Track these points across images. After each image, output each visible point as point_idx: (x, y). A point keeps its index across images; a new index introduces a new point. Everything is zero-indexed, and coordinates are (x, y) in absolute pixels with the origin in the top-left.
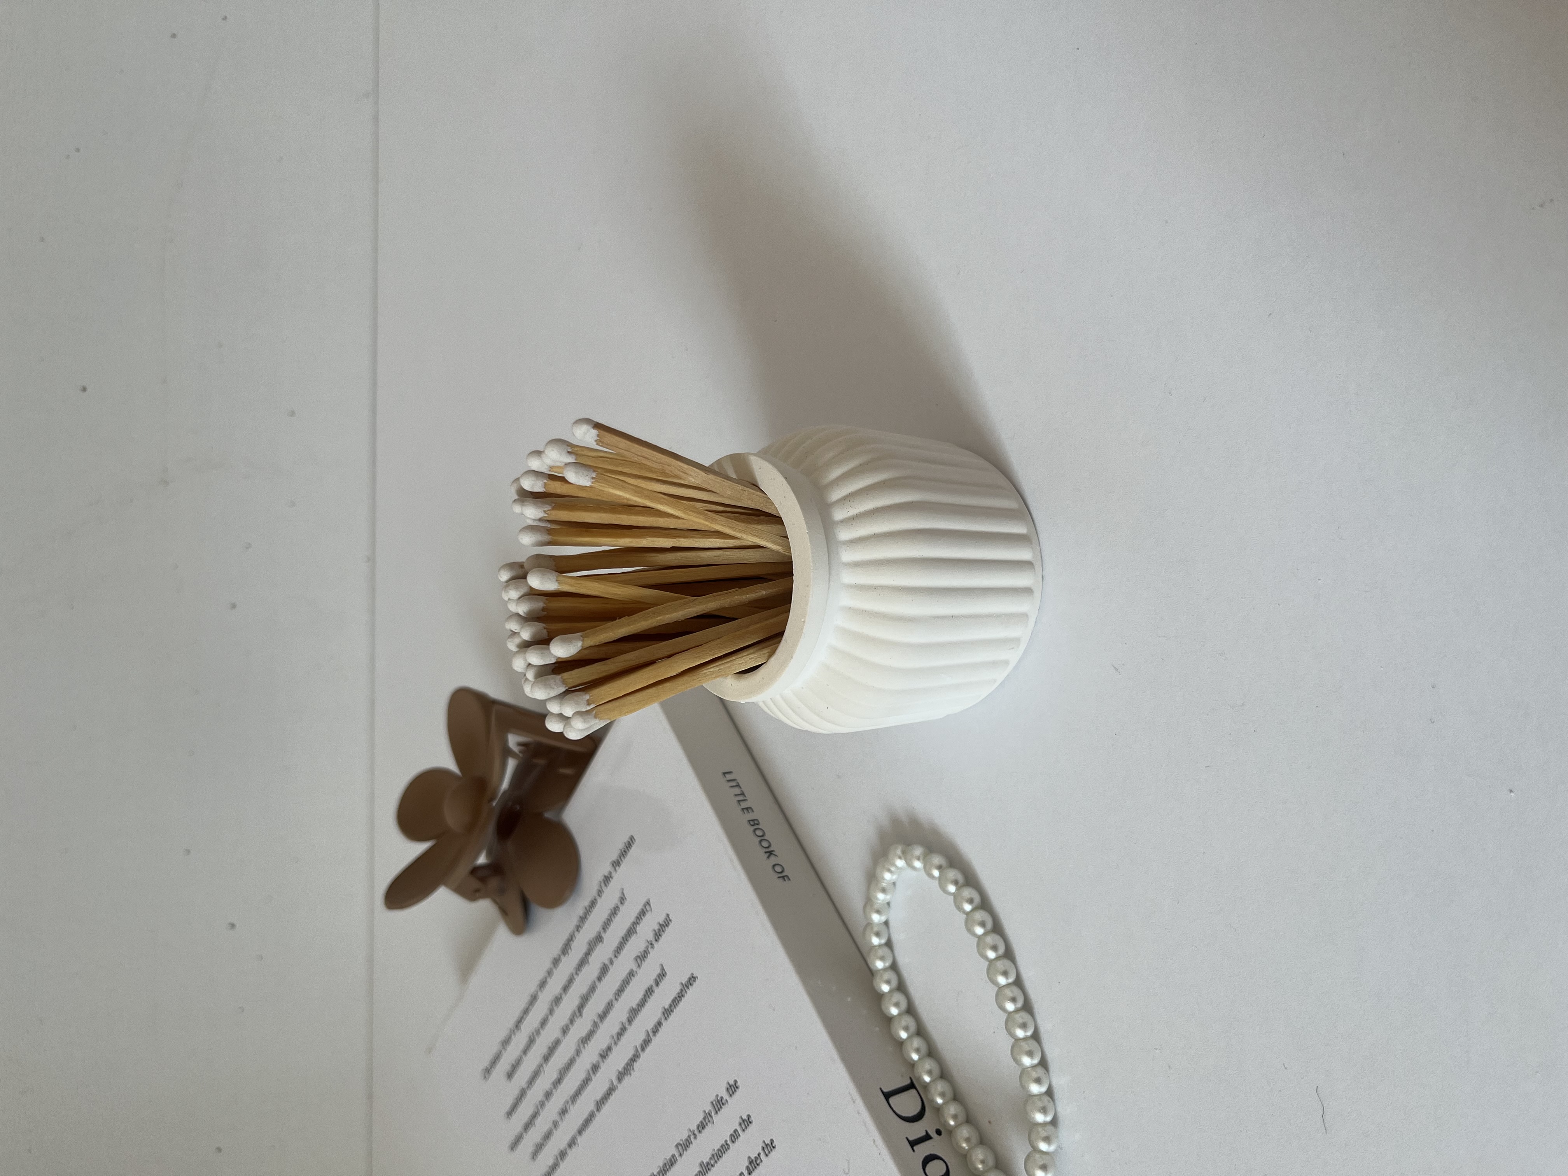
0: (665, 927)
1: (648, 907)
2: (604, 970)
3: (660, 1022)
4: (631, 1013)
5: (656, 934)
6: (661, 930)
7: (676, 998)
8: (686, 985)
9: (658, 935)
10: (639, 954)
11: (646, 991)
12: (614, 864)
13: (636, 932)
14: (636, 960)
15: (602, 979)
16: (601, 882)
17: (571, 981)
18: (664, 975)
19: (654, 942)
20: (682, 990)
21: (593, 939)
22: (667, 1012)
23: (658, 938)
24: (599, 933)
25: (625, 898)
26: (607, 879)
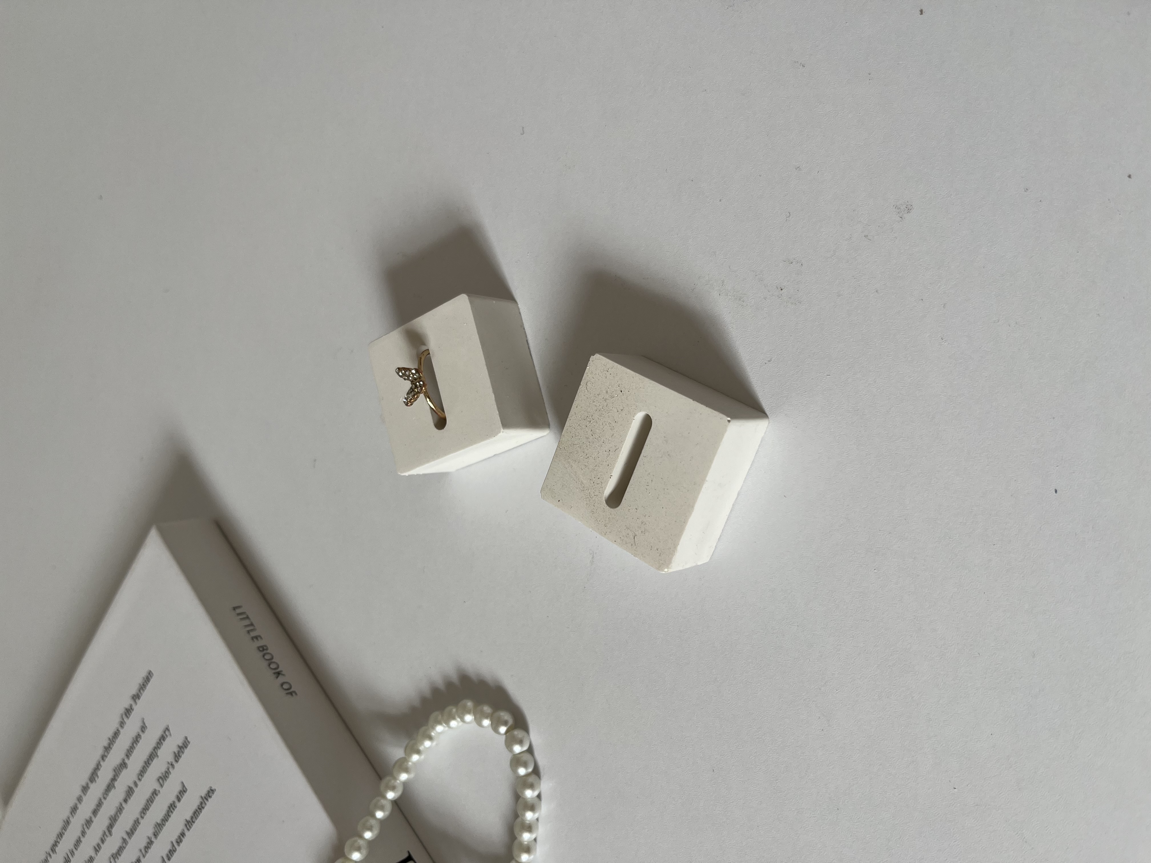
0: (183, 748)
1: (167, 733)
2: (130, 792)
3: (183, 833)
4: (156, 828)
5: (176, 756)
6: (181, 751)
7: (197, 810)
8: (205, 798)
10: (162, 775)
11: (169, 808)
12: (135, 698)
13: (158, 756)
14: (158, 780)
15: (128, 801)
16: (122, 714)
17: (100, 804)
18: (184, 792)
19: (174, 763)
20: (201, 803)
21: (118, 765)
22: (189, 824)
23: (178, 758)
24: (124, 760)
25: (146, 727)
26: (128, 711)
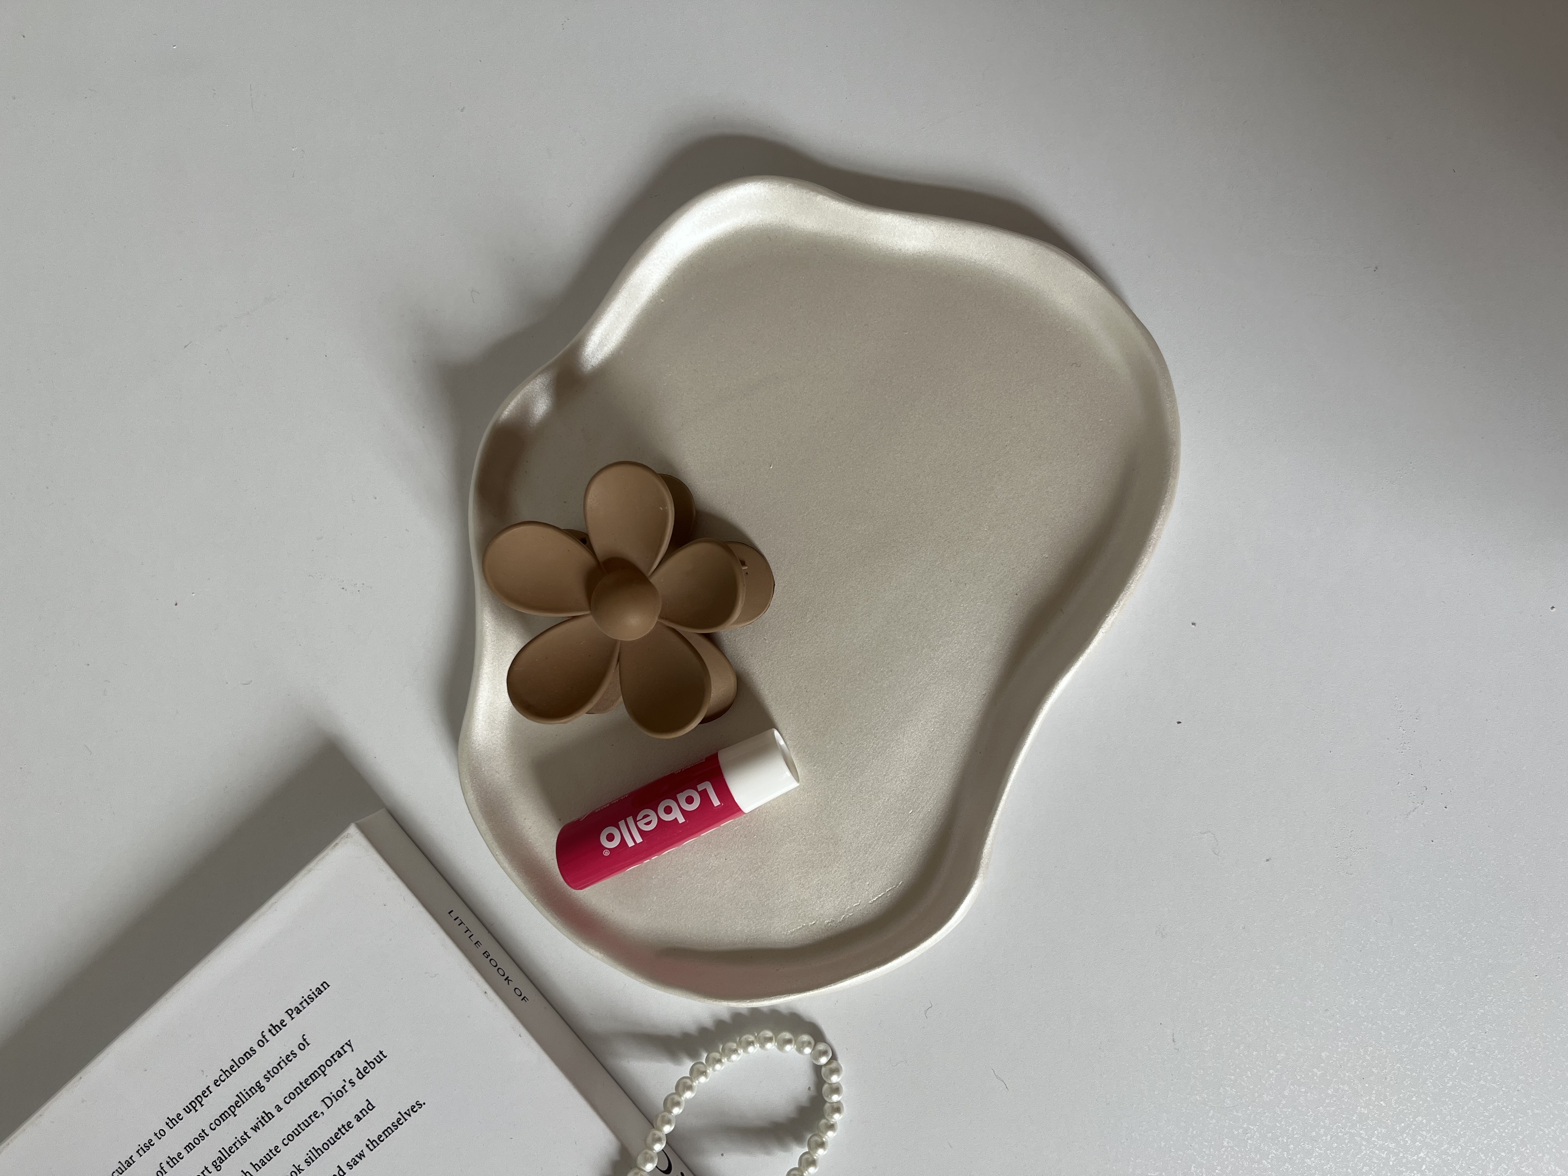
0: (374, 1064)
1: (346, 1048)
2: (267, 1117)
3: (360, 1154)
4: (310, 1153)
5: (359, 1073)
6: (369, 1068)
7: (389, 1128)
8: (405, 1113)
9: (362, 1074)
10: (331, 1096)
11: (339, 1130)
12: (290, 1012)
13: (325, 1075)
14: (323, 1101)
15: (259, 1129)
16: (263, 1032)
17: (203, 1135)
18: (371, 1110)
19: (355, 1080)
20: (398, 1119)
21: (246, 1090)
22: (373, 1144)
23: (364, 1075)
24: (259, 1082)
25: (308, 1045)
26: (275, 1029)
